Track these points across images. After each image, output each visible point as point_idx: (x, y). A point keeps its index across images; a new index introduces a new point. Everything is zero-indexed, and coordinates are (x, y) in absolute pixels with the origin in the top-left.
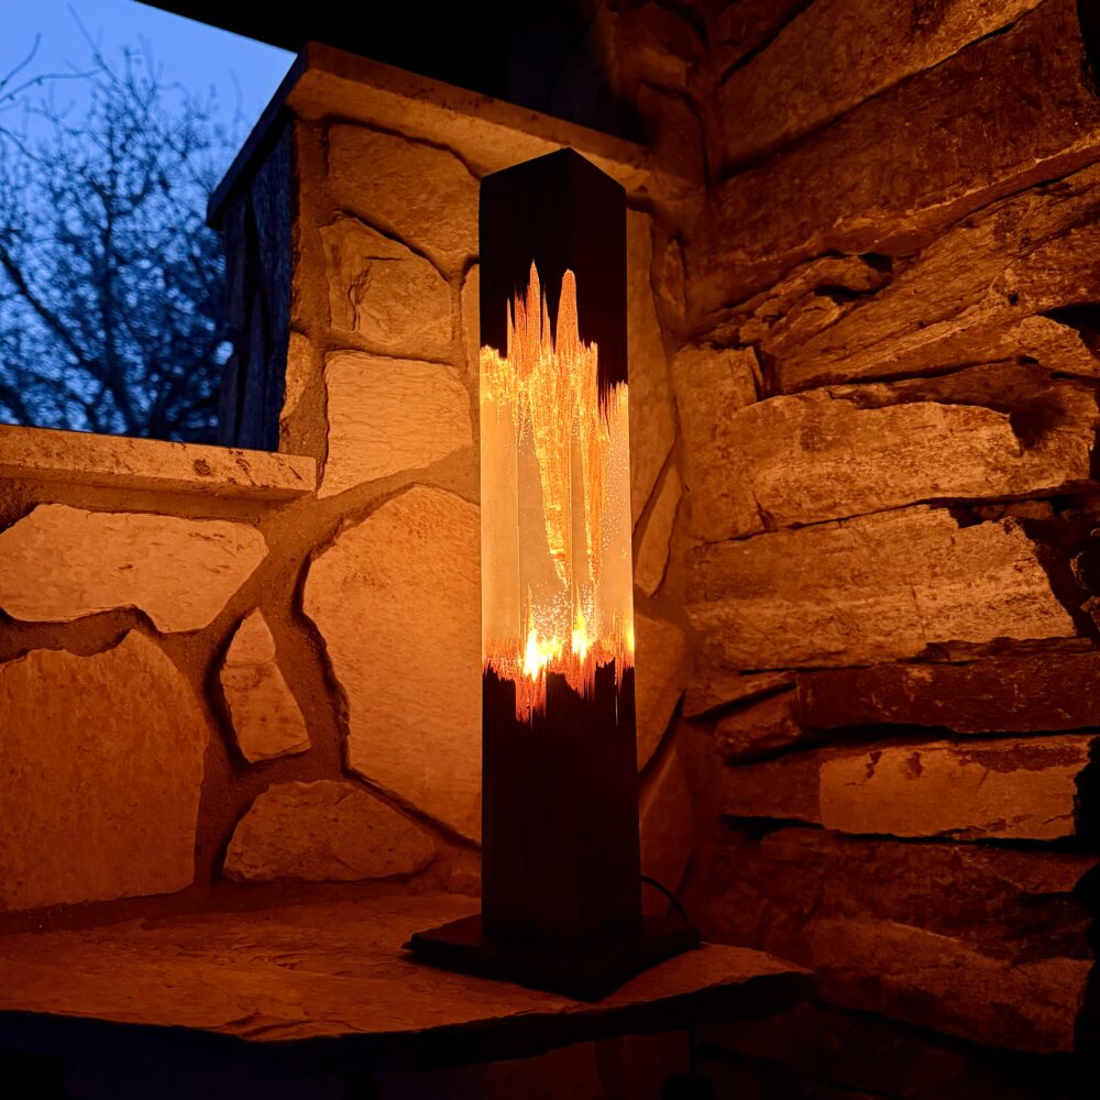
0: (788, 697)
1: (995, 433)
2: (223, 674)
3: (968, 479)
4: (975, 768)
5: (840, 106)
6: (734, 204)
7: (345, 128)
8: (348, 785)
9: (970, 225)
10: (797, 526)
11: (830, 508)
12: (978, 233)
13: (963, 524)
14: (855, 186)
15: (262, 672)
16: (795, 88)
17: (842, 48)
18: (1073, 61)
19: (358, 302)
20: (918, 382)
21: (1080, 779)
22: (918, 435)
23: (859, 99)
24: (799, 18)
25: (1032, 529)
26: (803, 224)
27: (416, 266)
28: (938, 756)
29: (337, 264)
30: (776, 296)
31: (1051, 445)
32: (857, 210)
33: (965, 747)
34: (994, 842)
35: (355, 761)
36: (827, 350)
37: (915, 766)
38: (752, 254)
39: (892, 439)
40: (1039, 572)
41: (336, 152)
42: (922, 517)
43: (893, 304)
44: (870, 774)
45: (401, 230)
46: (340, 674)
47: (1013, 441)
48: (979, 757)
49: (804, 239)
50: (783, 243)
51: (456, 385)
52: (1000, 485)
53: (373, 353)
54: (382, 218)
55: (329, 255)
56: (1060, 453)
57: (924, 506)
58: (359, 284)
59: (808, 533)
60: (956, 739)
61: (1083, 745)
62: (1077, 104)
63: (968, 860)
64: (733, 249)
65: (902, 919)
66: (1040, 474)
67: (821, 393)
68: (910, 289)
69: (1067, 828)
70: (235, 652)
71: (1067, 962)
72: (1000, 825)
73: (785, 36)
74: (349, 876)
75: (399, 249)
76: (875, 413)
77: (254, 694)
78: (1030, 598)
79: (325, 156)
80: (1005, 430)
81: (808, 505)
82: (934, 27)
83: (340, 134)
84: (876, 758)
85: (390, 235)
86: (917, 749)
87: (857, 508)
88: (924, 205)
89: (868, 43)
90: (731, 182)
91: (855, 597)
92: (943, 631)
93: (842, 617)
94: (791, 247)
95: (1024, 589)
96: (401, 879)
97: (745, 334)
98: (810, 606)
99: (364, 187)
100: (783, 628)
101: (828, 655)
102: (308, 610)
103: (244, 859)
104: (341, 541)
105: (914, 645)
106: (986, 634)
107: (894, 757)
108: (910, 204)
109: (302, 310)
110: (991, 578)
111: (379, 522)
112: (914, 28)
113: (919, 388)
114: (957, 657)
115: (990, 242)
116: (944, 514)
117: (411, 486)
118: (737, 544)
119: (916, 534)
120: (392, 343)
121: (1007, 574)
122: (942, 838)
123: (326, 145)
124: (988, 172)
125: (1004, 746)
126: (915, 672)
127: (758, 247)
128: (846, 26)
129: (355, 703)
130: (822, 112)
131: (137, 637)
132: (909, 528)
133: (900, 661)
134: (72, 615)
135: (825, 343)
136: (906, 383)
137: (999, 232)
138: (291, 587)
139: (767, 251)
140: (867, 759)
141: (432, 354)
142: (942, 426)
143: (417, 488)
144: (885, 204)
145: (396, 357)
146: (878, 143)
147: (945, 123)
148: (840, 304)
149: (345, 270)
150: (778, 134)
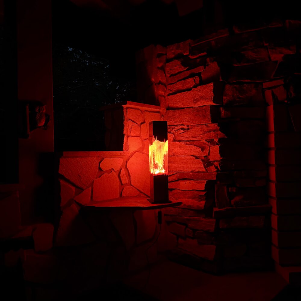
0: (176, 175)
1: (199, 150)
2: (120, 175)
3: (196, 154)
4: (196, 183)
5: (184, 106)
6: (171, 114)
7: (129, 109)
8: (132, 186)
9: (198, 126)
10: (178, 156)
11: (182, 155)
12: (199, 128)
13: (196, 159)
14: (186, 118)
15: (124, 174)
16: (179, 101)
17: (185, 100)
18: (209, 113)
19: (131, 131)
20: (192, 142)
21: (205, 185)
22: (192, 149)
23: (187, 107)
24: (180, 93)
25: (203, 160)
26: (180, 121)
27: (137, 125)
28: (192, 182)
29: (128, 126)
30: (176, 128)
31: (205, 151)
32: (186, 121)
33: (195, 181)
34: (197, 190)
35: (132, 184)
36: (182, 136)
37: (190, 182)
38: (173, 122)
39: (189, 149)
40: (203, 165)
41: (128, 112)
42: (192, 157)
43: (190, 133)
44: (185, 184)
45: (135, 121)
46: (130, 174)
47: (201, 151)
48: (196, 182)
49: (180, 123)
50: (177, 122)
51: (140, 139)
52: (199, 155)
53: (132, 136)
54: (132, 119)
55: (128, 125)
56: (205, 152)
57: (192, 156)
58: (131, 129)
59: (179, 157)
60: (194, 180)
61: (206, 182)
62: (209, 118)
63: (195, 192)
64: (171, 120)
65: (188, 198)
66: (203, 154)
67: (182, 142)
68: (191, 132)
69: (204, 189)
70: (121, 173)
71: (204, 201)
72: (198, 189)
73: (178, 94)
74: (132, 196)
75: (135, 124)
76: (187, 145)
77: (123, 177)
78: (202, 167)
79: (127, 113)
80: (200, 150)
81: (179, 154)
82: (196, 103)
83: (128, 110)
84: (186, 182)
85: (134, 122)
86: (190, 181)
87: (185, 155)
88: (193, 124)
89: (188, 101)
90: (170, 111)
91: (185, 165)
92: (193, 169)
93: (183, 167)
94: (178, 123)
95: (201, 166)
96: (136, 196)
97: (172, 132)
98: (179, 165)
99: (131, 116)
100: (176, 167)
101: (181, 171)
102: (127, 167)
103: (124, 195)
104: (130, 159)
105: (190, 171)
106: (198, 170)
107: (188, 182)
108: (192, 123)
109: (125, 132)
110: (198, 165)
111: (133, 157)
112: (194, 102)
113: (192, 143)
114: (194, 172)
115: (200, 129)
116: (194, 158)
117: (136, 152)
118: (170, 157)
119: (191, 159)
120: (134, 135)
121: (200, 165)
122: (193, 190)
123: (127, 111)
124: (200, 122)
125: (199, 181)
126: (191, 173)
127: (174, 121)
128: (185, 97)
129: (132, 178)
130: (182, 106)
131: (113, 171)
132: (190, 158)
133: (189, 172)
134: (108, 169)
135: (182, 135)
136: (190, 142)
137: (201, 128)
138: (125, 165)
139: (175, 122)
140: (185, 182)
141: (137, 135)
142: (194, 148)
143: (137, 152)
144: (189, 122)
145: (135, 136)
146: (189, 114)
147: (196, 115)
148: (183, 131)
149: (129, 127)
150: (176, 106)
